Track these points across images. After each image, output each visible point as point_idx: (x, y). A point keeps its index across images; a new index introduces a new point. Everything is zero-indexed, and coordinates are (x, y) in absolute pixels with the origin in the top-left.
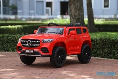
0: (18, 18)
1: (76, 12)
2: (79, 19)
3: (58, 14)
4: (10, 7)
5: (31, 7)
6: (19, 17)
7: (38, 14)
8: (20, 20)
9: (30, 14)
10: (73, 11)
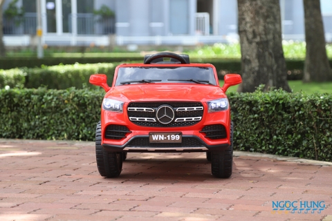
0: (116, 45)
1: (257, 23)
2: (267, 42)
3: (231, 31)
4: (95, 13)
5: (153, 14)
6: (120, 39)
7: (172, 31)
8: (123, 48)
9: (152, 33)
10: (248, 19)
